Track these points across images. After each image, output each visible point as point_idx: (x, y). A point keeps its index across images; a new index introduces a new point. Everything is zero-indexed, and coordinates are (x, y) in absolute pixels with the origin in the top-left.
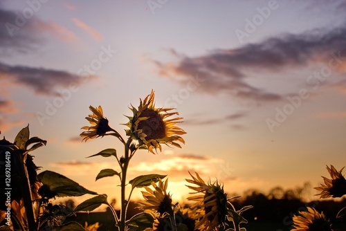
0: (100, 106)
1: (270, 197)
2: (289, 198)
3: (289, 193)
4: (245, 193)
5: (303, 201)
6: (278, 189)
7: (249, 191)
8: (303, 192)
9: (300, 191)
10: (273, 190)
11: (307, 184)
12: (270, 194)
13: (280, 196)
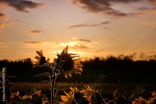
0: (41, 50)
1: (118, 59)
2: (127, 59)
3: (127, 57)
4: (107, 57)
5: (133, 61)
6: (122, 55)
7: (109, 56)
8: (133, 57)
9: (132, 56)
10: (120, 56)
11: (135, 54)
12: (118, 58)
13: (122, 58)
